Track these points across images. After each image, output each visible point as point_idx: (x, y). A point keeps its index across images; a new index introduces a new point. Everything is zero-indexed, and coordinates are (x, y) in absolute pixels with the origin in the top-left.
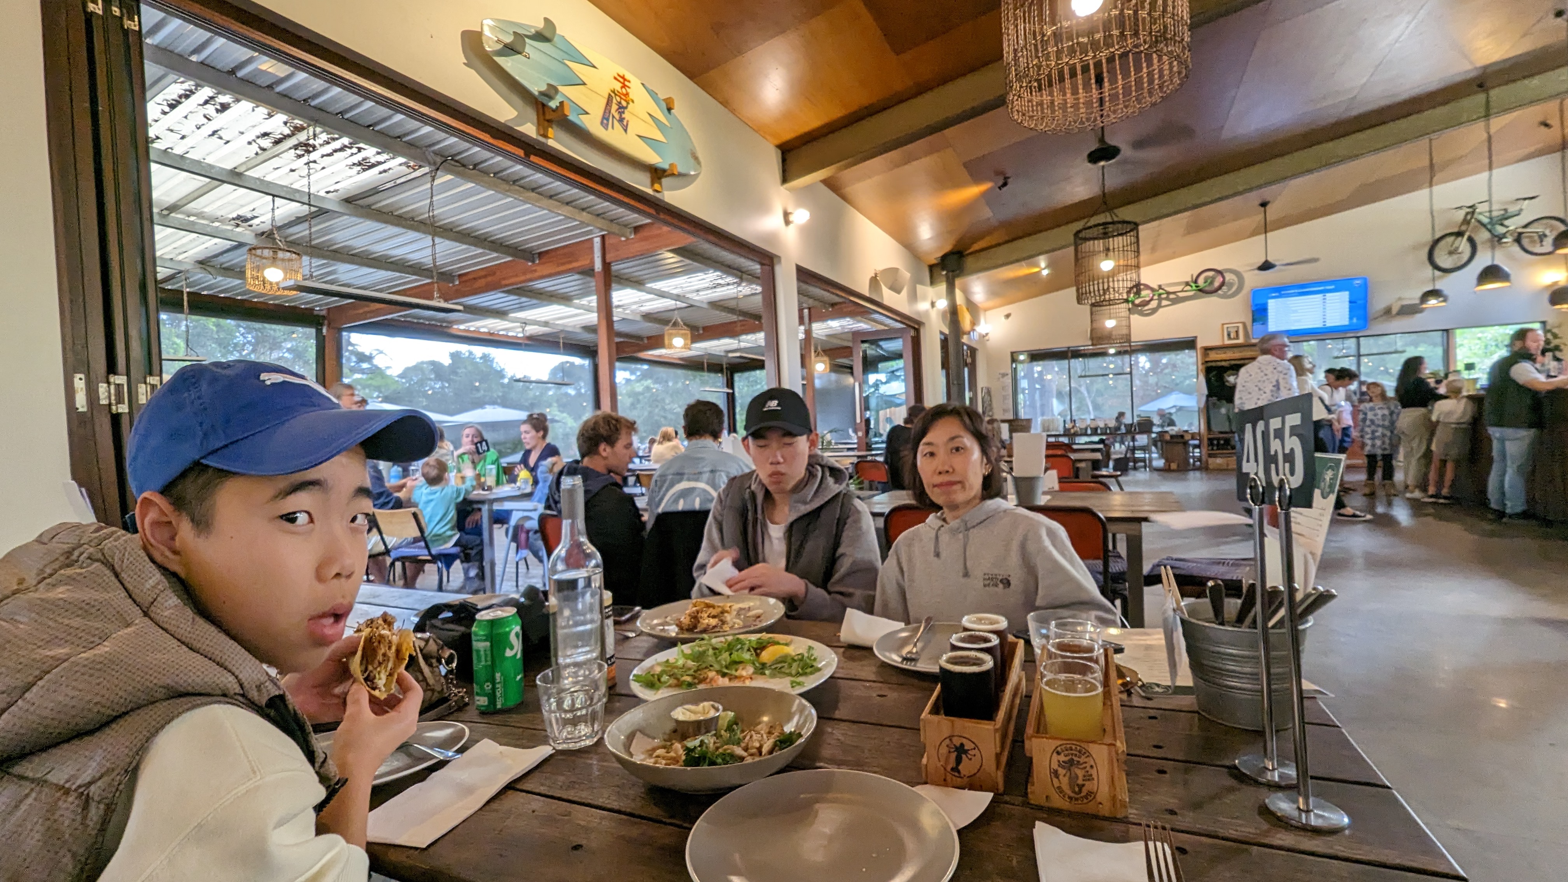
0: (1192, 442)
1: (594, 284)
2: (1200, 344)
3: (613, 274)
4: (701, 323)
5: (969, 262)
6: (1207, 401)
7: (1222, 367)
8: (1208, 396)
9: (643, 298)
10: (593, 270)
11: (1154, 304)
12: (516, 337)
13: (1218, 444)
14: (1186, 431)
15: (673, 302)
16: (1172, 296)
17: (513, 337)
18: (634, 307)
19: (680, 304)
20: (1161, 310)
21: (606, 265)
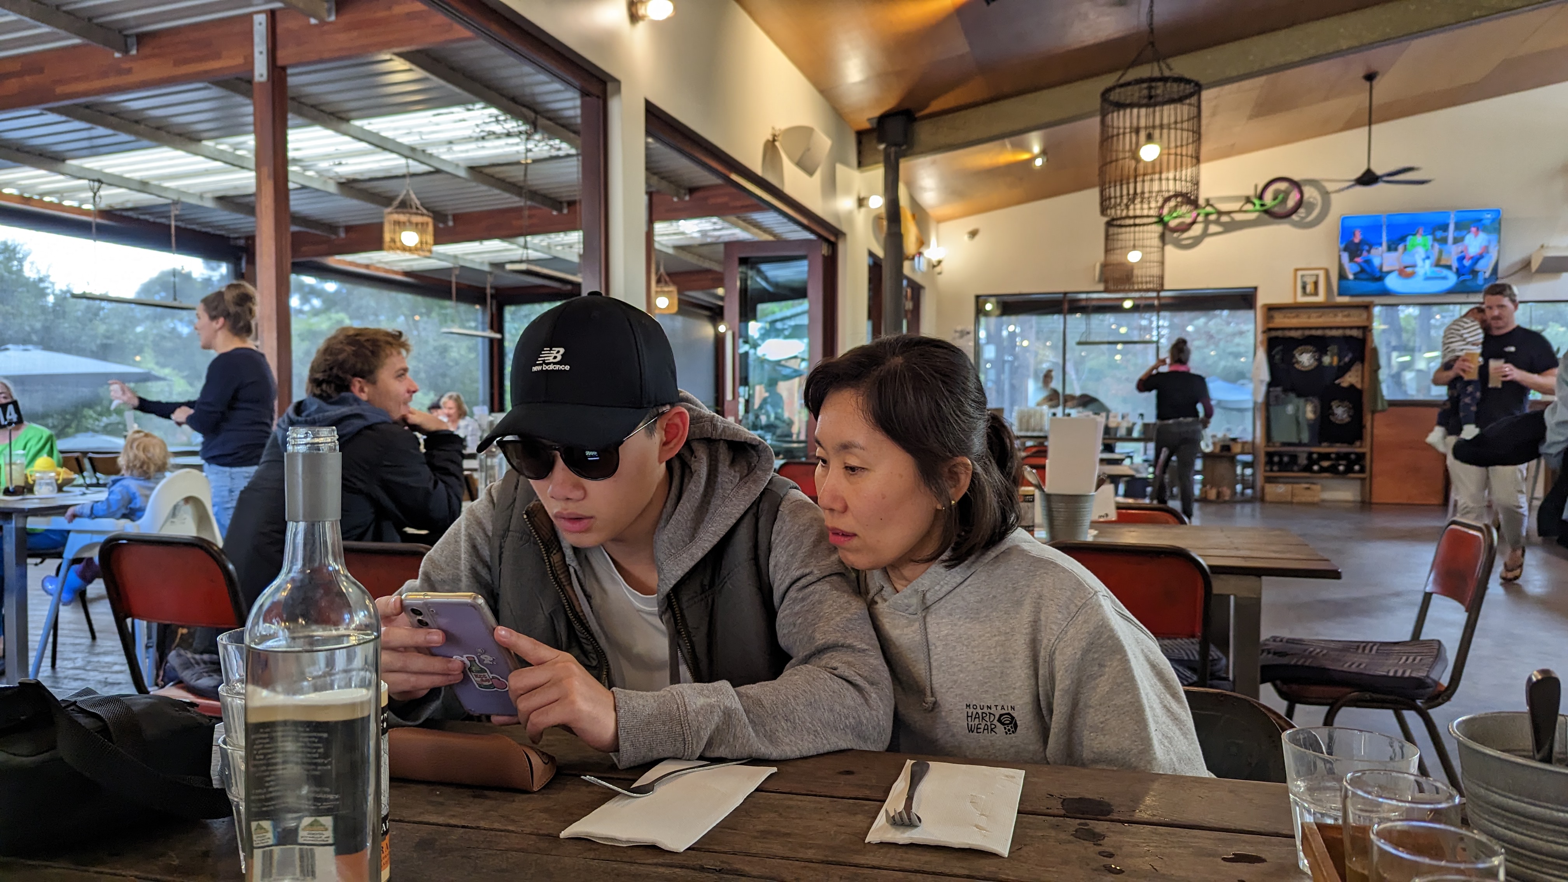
0: (1240, 457)
1: (250, 109)
2: (1262, 299)
3: (290, 93)
4: (450, 207)
5: (924, 132)
6: (1268, 393)
7: (1291, 338)
8: (1270, 385)
9: (344, 148)
10: (250, 81)
11: (1197, 230)
12: (79, 210)
13: (1280, 462)
14: (1234, 440)
15: (403, 161)
16: (1225, 219)
17: (71, 209)
18: (323, 165)
19: (416, 167)
20: (1208, 241)
21: (277, 72)
